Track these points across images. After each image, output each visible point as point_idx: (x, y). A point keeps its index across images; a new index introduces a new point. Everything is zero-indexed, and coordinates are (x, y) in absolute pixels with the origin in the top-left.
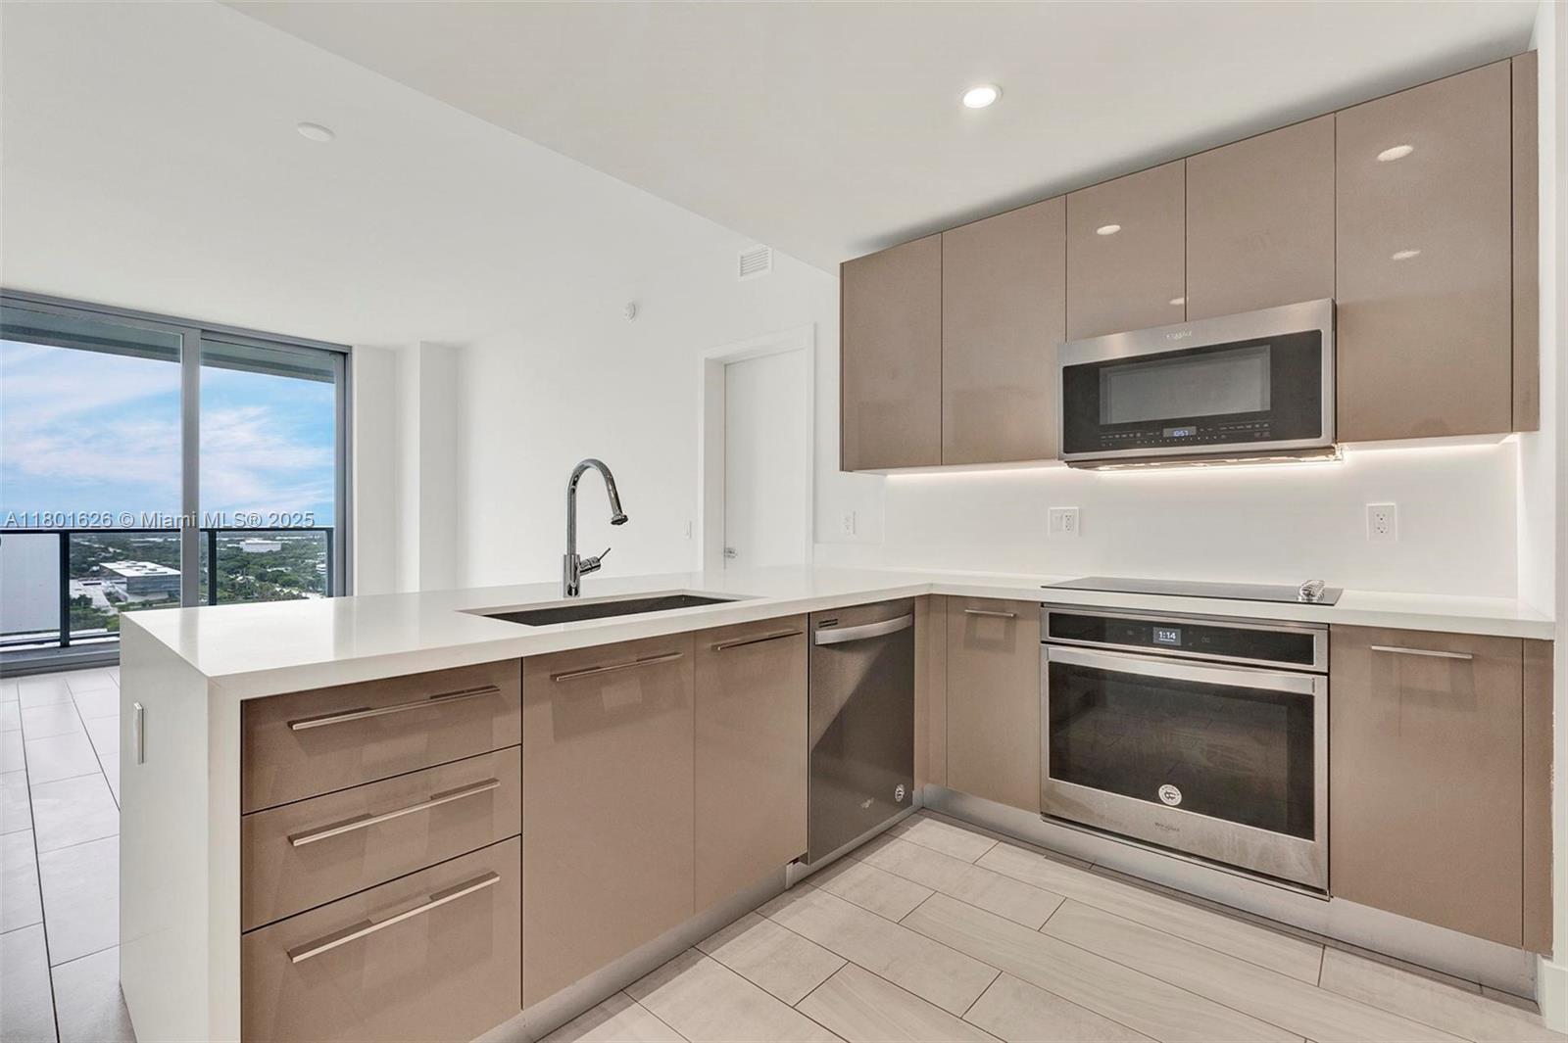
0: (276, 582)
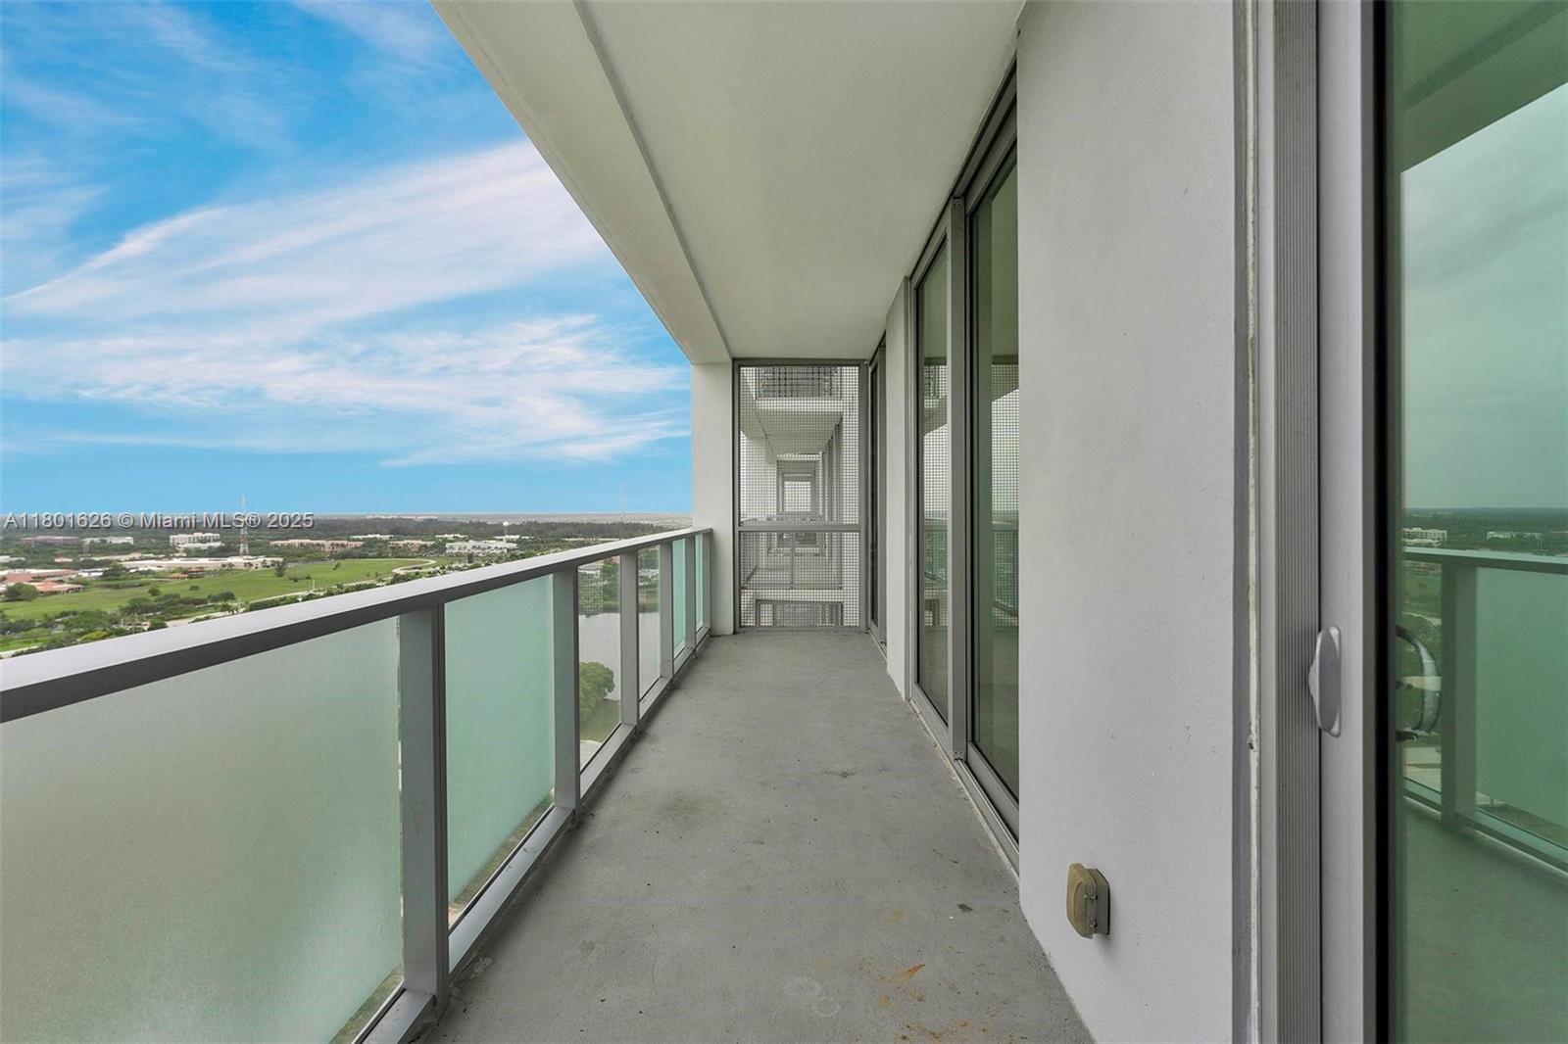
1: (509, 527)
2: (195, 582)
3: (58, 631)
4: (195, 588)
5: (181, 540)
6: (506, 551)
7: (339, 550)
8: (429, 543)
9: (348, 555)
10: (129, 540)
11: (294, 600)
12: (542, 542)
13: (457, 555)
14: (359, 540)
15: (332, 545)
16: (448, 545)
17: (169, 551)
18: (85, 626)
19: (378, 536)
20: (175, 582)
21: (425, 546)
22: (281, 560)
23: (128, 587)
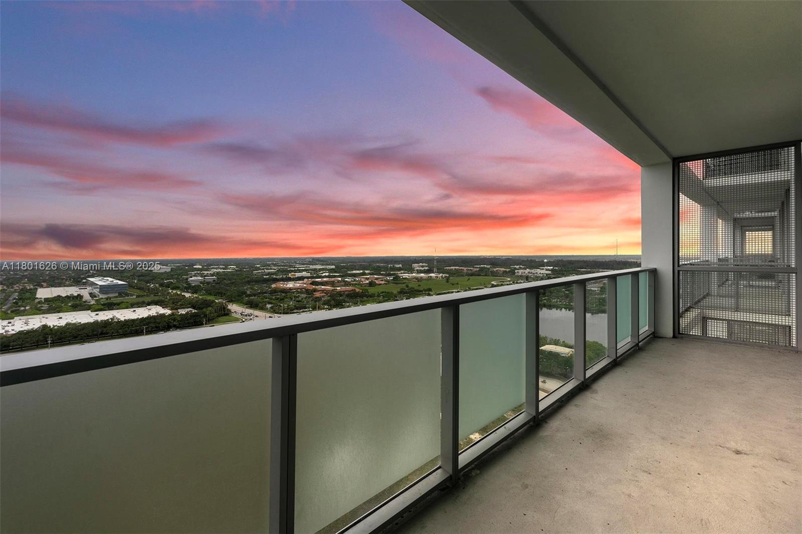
0: (169, 288)
1: (547, 262)
2: (420, 283)
3: (381, 298)
4: (419, 286)
5: (415, 265)
6: (545, 275)
7: (470, 272)
8: (508, 270)
9: (472, 275)
10: (400, 265)
11: (452, 292)
12: (565, 271)
13: (521, 276)
14: (477, 268)
15: (467, 269)
16: (516, 271)
17: (411, 270)
18: (389, 297)
19: (485, 266)
20: (413, 282)
21: (506, 271)
22: (448, 275)
23: (400, 284)
